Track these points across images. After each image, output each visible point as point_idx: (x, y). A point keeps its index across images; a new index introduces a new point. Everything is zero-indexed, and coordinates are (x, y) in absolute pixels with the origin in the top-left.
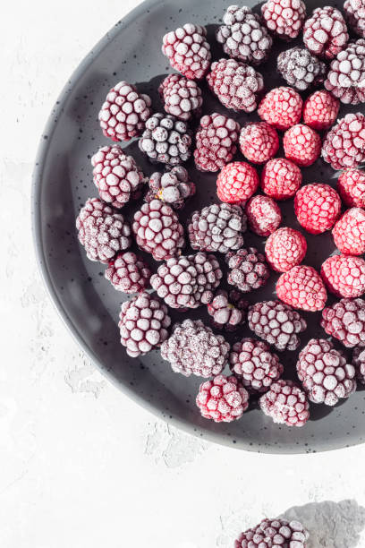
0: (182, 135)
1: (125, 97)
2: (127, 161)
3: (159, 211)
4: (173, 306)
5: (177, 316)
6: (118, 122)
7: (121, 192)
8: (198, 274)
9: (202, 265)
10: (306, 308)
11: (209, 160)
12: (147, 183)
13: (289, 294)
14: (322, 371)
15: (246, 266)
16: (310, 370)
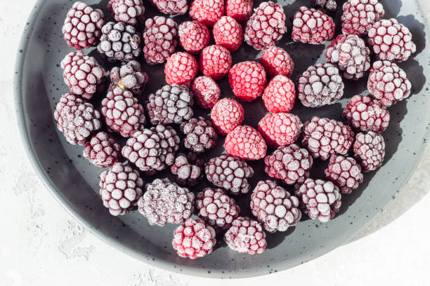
0: (132, 35)
1: (83, 11)
2: (91, 61)
3: (122, 95)
4: (143, 168)
6: (79, 31)
7: (89, 84)
8: (161, 139)
9: (163, 132)
10: (251, 156)
11: (157, 52)
12: (109, 76)
13: (236, 148)
14: (273, 203)
15: (198, 129)
16: (263, 204)
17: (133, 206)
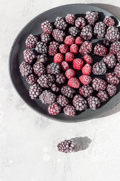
0: (45, 46)
1: (32, 37)
2: (32, 52)
3: (40, 64)
4: (42, 86)
5: (44, 89)
6: (30, 43)
7: (30, 59)
8: (49, 78)
9: (50, 76)
10: (75, 87)
11: (52, 52)
12: (37, 58)
13: (71, 84)
14: (79, 102)
15: (60, 77)
16: (76, 102)
17: (38, 97)
